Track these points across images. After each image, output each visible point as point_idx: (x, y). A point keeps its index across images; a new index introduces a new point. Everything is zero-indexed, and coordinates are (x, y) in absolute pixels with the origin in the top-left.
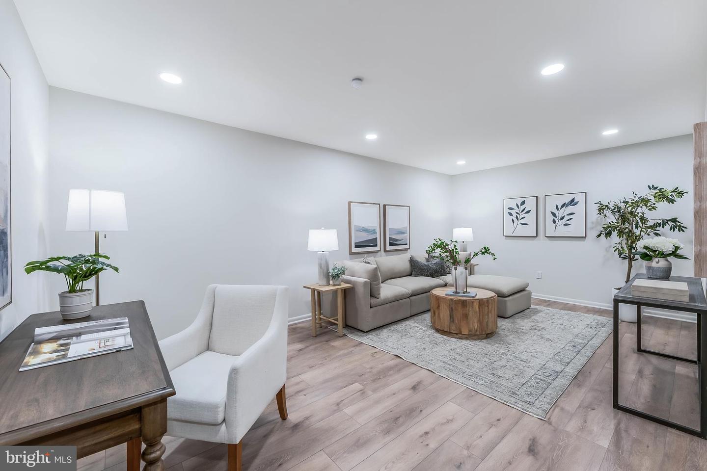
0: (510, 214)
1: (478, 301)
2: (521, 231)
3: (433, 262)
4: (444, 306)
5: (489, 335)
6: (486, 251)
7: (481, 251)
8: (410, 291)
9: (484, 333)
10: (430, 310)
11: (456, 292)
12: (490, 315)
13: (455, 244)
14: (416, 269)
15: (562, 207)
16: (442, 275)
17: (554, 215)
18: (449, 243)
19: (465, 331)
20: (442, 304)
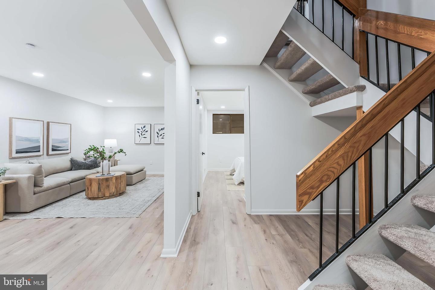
0: (138, 132)
1: (115, 177)
2: (144, 141)
3: (89, 160)
4: (94, 183)
5: (121, 194)
6: (121, 151)
7: (118, 151)
8: (70, 180)
9: (118, 193)
10: (85, 190)
11: (103, 175)
12: (122, 183)
13: (103, 148)
14: (75, 165)
15: (161, 130)
16: (95, 168)
17: (158, 133)
18: (99, 147)
19: (107, 194)
20: (93, 183)
